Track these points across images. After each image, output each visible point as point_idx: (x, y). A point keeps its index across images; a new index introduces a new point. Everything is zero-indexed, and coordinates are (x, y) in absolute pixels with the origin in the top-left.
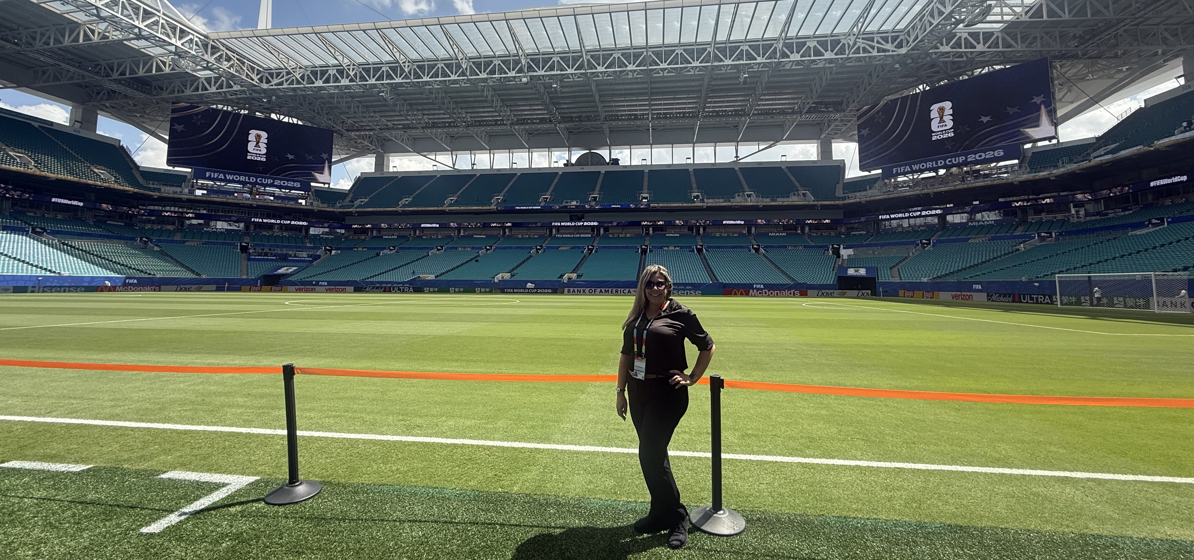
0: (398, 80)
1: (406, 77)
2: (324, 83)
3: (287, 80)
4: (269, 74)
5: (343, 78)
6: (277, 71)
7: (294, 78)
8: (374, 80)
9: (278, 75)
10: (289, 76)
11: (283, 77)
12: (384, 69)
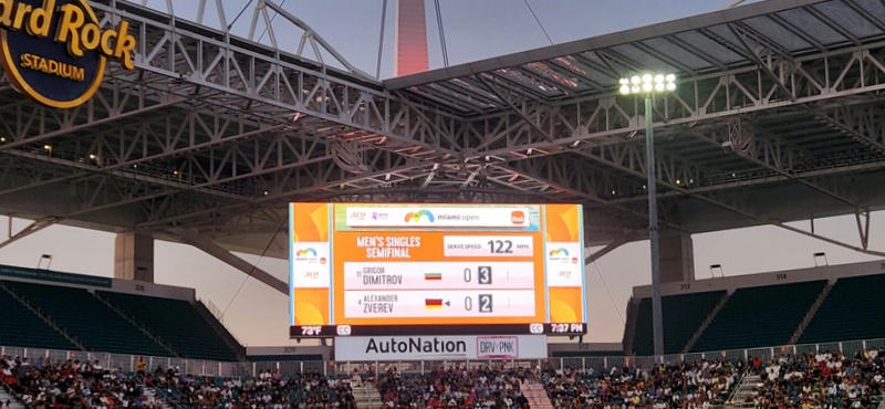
0: (762, 104)
1: (779, 96)
2: (592, 131)
3: (513, 134)
4: (475, 123)
5: (632, 115)
6: (491, 116)
7: (527, 128)
8: (703, 110)
9: (493, 123)
10: (517, 125)
11: (503, 129)
12: (723, 82)
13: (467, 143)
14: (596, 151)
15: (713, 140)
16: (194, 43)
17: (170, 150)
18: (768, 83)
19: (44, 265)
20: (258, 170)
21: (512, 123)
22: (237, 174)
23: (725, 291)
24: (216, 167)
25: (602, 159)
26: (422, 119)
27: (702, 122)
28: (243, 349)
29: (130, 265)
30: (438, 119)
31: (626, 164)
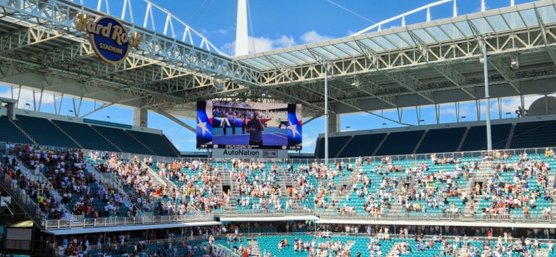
0: (366, 70)
1: (372, 67)
3: (278, 78)
4: (264, 74)
6: (270, 72)
7: (283, 76)
8: (345, 72)
9: (271, 74)
10: (280, 75)
11: (274, 76)
12: (353, 62)
13: (261, 80)
14: (307, 85)
15: (349, 83)
16: (163, 42)
17: (153, 80)
18: (369, 62)
19: (107, 120)
20: (186, 88)
21: (278, 74)
22: (179, 89)
23: (351, 136)
24: (171, 87)
25: (309, 89)
26: (246, 72)
27: (345, 76)
28: (179, 153)
29: (139, 121)
30: (251, 72)
31: (318, 90)
